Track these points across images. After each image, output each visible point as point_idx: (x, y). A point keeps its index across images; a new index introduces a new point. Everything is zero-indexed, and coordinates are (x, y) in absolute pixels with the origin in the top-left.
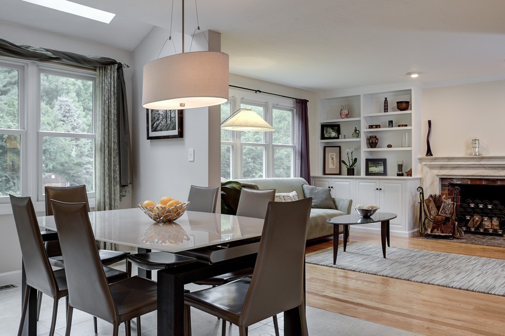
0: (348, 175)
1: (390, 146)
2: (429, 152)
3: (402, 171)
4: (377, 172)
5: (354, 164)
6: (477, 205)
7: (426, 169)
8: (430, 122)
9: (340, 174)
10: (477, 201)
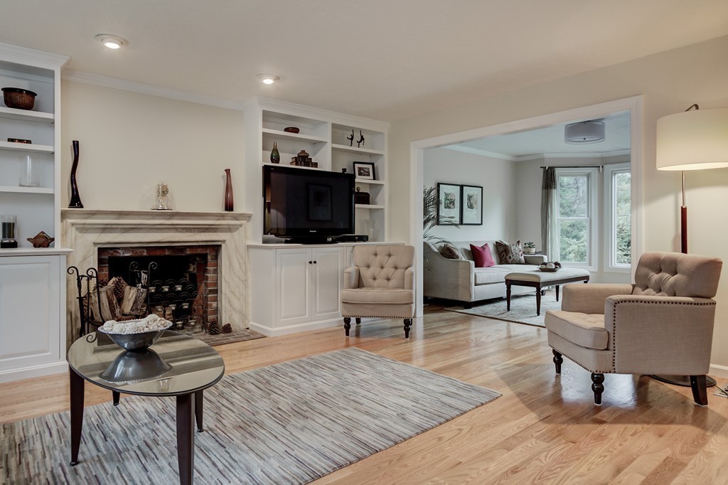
3: (13, 237)
7: (73, 232)
8: (76, 145)
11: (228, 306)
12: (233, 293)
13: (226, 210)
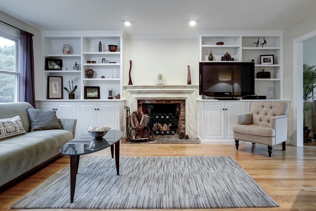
0: (69, 98)
1: (103, 77)
2: (130, 82)
3: (112, 95)
4: (93, 96)
5: (74, 91)
6: (160, 117)
7: (129, 93)
8: (131, 62)
9: (62, 98)
10: (160, 114)
11: (188, 127)
12: (191, 121)
13: (188, 84)
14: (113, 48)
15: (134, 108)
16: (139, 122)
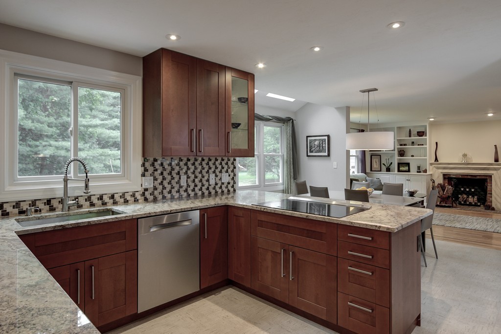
0: (387, 171)
1: (413, 156)
2: (436, 159)
3: (420, 170)
4: (404, 170)
5: (390, 166)
6: (465, 189)
7: (435, 169)
8: (437, 143)
9: (380, 171)
10: (465, 187)
11: (495, 200)
12: (498, 196)
13: (495, 162)
14: (421, 134)
15: (439, 180)
16: (444, 192)
